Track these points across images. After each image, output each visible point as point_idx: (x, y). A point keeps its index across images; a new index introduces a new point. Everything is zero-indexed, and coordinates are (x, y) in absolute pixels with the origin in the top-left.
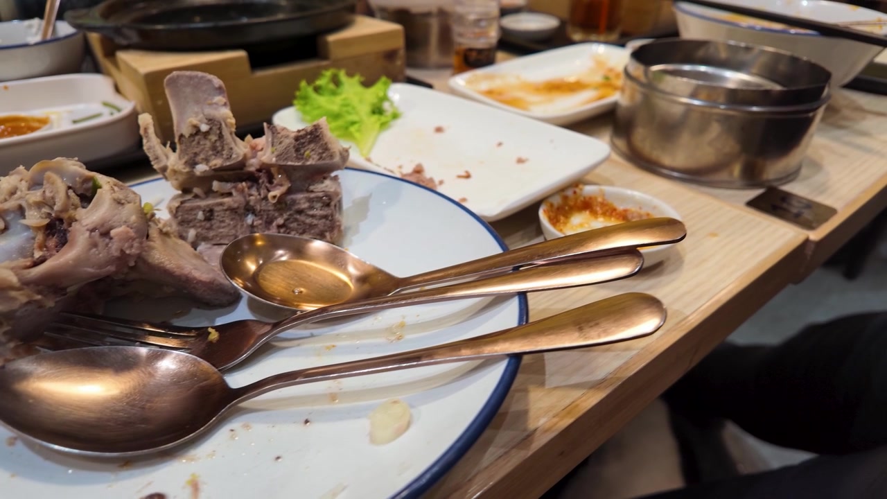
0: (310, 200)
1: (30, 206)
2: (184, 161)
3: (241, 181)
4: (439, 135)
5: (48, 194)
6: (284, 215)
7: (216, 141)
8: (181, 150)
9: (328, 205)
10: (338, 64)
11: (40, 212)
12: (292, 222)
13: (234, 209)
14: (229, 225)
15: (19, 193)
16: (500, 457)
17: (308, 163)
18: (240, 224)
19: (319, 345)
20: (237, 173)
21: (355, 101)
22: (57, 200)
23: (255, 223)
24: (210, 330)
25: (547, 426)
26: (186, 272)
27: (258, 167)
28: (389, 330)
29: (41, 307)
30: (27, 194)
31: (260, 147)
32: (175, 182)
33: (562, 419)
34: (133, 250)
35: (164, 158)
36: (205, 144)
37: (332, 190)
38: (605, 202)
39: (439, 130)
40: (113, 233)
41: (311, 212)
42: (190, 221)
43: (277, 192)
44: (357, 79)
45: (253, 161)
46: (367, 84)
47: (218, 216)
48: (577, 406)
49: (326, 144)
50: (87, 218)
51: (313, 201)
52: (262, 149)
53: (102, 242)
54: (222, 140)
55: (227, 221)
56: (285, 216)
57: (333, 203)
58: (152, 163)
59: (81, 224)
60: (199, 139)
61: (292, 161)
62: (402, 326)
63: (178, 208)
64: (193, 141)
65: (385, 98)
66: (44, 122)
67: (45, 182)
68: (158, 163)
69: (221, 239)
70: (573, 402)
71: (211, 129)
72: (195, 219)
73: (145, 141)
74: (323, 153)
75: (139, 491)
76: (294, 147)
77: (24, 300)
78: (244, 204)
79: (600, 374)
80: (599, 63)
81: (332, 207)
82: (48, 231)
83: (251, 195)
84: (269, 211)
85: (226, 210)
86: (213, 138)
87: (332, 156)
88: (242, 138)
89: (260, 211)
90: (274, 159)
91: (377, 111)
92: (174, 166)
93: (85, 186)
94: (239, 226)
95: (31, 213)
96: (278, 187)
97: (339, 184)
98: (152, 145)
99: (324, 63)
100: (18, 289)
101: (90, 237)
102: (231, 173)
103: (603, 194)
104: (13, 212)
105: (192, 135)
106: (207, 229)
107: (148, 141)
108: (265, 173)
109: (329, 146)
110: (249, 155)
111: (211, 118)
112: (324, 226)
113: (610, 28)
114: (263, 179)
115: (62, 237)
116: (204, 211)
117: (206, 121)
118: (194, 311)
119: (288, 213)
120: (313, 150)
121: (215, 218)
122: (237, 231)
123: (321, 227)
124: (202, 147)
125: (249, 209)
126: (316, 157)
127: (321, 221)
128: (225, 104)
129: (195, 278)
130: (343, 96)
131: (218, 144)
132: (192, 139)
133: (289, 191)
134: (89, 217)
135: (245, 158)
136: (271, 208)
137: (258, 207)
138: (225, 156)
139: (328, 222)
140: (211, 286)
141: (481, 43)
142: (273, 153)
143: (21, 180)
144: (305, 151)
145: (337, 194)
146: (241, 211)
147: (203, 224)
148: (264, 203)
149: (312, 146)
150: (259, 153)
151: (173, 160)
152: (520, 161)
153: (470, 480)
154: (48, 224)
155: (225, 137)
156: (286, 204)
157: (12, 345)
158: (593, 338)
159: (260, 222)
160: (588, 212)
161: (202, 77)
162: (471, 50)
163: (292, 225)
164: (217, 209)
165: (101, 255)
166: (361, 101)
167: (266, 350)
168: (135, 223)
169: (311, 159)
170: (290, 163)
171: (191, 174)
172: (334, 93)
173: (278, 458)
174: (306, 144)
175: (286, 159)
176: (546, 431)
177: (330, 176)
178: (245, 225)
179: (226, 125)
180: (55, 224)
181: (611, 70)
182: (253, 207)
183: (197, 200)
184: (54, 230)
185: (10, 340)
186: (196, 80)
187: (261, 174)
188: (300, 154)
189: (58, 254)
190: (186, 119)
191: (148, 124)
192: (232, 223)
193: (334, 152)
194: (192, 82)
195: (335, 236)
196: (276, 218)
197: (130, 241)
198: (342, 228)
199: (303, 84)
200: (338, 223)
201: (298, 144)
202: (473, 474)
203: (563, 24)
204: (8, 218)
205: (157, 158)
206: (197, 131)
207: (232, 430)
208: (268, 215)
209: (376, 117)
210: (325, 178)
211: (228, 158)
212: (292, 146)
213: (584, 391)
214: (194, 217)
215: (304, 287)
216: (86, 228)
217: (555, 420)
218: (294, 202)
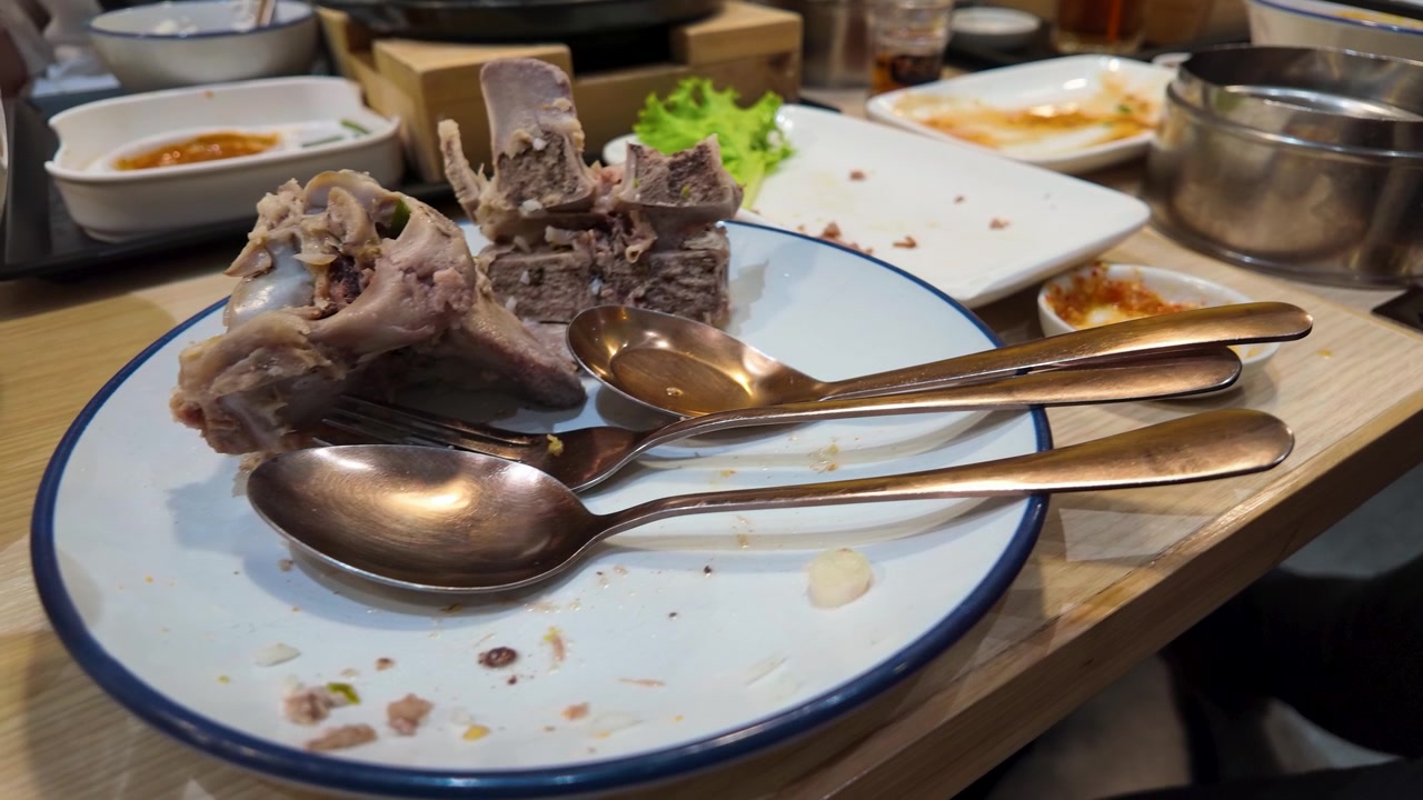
0: (685, 262)
1: (308, 235)
2: (505, 194)
3: (587, 229)
4: (857, 184)
5: (335, 219)
6: (646, 282)
7: (554, 165)
8: (500, 177)
9: (711, 271)
10: (701, 71)
11: (323, 243)
12: (657, 294)
13: (575, 270)
14: (566, 293)
15: (291, 218)
16: (1005, 651)
17: (687, 205)
18: (581, 293)
19: (711, 469)
20: (581, 216)
21: (728, 129)
22: (349, 227)
23: (603, 293)
24: (550, 437)
25: (1075, 614)
26: (521, 351)
27: (611, 208)
28: (814, 456)
29: (329, 378)
30: (303, 219)
31: (616, 179)
32: (488, 227)
33: (1098, 605)
34: (462, 305)
35: (475, 188)
36: (537, 170)
37: (718, 248)
38: (1145, 292)
39: (857, 176)
40: (437, 275)
41: (686, 281)
42: (510, 285)
43: (638, 247)
44: (729, 95)
45: (605, 199)
46: (744, 103)
47: (550, 279)
48: (1120, 590)
49: (715, 175)
50: (399, 252)
51: (689, 264)
52: (619, 181)
53: (419, 289)
54: (562, 165)
55: (563, 288)
56: (647, 285)
57: (718, 269)
58: (458, 195)
59: (391, 262)
60: (530, 162)
61: (663, 201)
62: (833, 451)
63: (492, 264)
64: (520, 164)
65: (771, 126)
66: (269, 142)
67: (330, 203)
68: (467, 194)
69: (552, 314)
70: (1114, 584)
71: (547, 147)
72: (517, 282)
73: (447, 161)
74: (710, 189)
75: (477, 645)
76: (668, 178)
77: (312, 363)
78: (590, 262)
79: (1154, 547)
80: (1111, 87)
81: (717, 275)
82: (333, 274)
83: (599, 250)
84: (625, 275)
85: (563, 271)
86: (550, 160)
87: (721, 195)
88: (589, 164)
89: (611, 276)
90: (638, 196)
91: (760, 144)
92: (490, 201)
93: (384, 212)
94: (580, 297)
95: (309, 245)
96: (639, 240)
97: (727, 240)
98: (458, 167)
99: (681, 69)
100: (305, 348)
101: (404, 280)
102: (571, 215)
103: (1141, 280)
104: (284, 244)
105: (519, 156)
106: (534, 298)
107: (451, 162)
108: (621, 218)
109: (720, 179)
110: (600, 190)
111: (547, 129)
112: (704, 303)
113: (1124, 34)
114: (618, 228)
115: (352, 283)
116: (530, 271)
117: (542, 134)
118: (521, 411)
119: (651, 281)
120: (694, 185)
121: (546, 282)
122: (576, 303)
123: (699, 304)
124: (533, 174)
125: (596, 271)
126: (698, 195)
127: (699, 295)
128: (570, 110)
129: (532, 360)
130: (710, 120)
131: (556, 170)
132: (518, 161)
133: (654, 248)
134: (400, 252)
135: (594, 195)
136: (628, 271)
137: (609, 269)
138: (565, 189)
139: (709, 297)
140: (553, 374)
141: (920, 47)
142: (636, 186)
143: (294, 199)
144: (683, 186)
145: (725, 254)
146: (585, 273)
147: (529, 290)
148: (617, 263)
149: (693, 178)
150: (616, 187)
151: (486, 192)
152: (996, 225)
153: (957, 680)
154: (332, 263)
155: (568, 160)
156: (649, 266)
157: (282, 432)
158: (1172, 473)
159: (610, 291)
160: (1115, 307)
161: (538, 67)
162: (903, 57)
163: (656, 299)
164: (550, 268)
165: (417, 309)
166: (737, 128)
167: (632, 471)
168: (464, 266)
169: (690, 199)
170: (660, 203)
171: (514, 214)
172: (695, 116)
173: (673, 615)
174: (684, 175)
175: (654, 197)
176: (1073, 622)
177: (715, 227)
178: (589, 295)
179: (571, 141)
180: (341, 265)
181: (1130, 98)
182: (601, 268)
183: (519, 255)
184: (340, 273)
185: (281, 425)
186: (529, 71)
187: (615, 219)
188: (675, 191)
189: (349, 307)
190: (510, 130)
191: (451, 137)
192: (570, 290)
193: (726, 188)
194: (521, 75)
195: (719, 318)
196: (634, 287)
197: (459, 290)
198: (730, 307)
199: (651, 99)
200: (724, 300)
201: (673, 175)
202: (961, 672)
203: (1045, 28)
204: (276, 253)
205: (464, 188)
206: (527, 148)
207: (600, 574)
208: (623, 281)
209: (758, 154)
210: (708, 229)
211: (570, 193)
212: (664, 177)
213: (1131, 569)
214: (516, 279)
215: (680, 388)
216: (397, 267)
217: (1087, 607)
218: (661, 264)
